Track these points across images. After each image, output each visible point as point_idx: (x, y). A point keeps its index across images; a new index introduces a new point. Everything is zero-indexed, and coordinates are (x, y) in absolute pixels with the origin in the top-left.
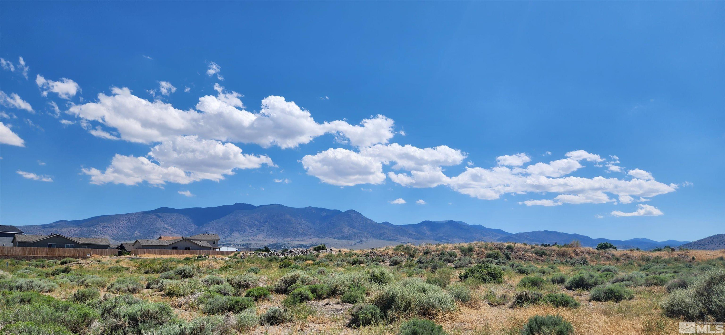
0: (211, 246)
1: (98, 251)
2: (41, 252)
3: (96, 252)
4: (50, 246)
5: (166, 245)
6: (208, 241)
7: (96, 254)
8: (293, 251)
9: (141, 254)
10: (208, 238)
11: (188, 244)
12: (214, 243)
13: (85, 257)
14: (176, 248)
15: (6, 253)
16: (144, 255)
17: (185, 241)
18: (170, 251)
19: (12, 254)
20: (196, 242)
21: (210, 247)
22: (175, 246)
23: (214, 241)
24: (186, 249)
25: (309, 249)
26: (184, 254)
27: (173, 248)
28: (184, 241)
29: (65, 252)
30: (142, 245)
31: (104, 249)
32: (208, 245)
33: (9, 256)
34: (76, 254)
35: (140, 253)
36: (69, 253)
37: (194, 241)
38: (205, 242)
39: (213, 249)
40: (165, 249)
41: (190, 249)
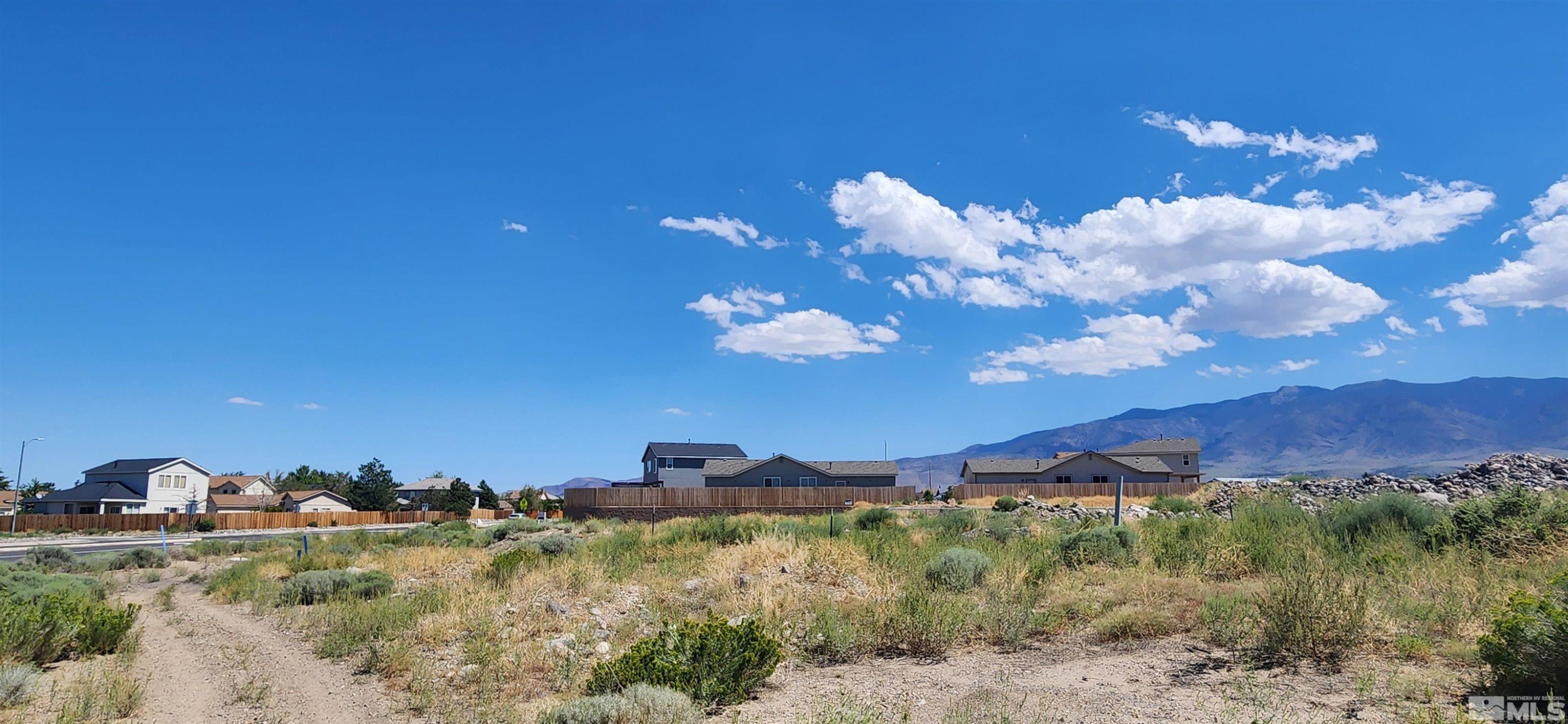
0: (1171, 471)
1: (869, 493)
2: (746, 497)
3: (865, 495)
4: (768, 483)
5: (1039, 470)
6: (1160, 455)
7: (865, 500)
9: (972, 497)
10: (1165, 450)
11: (1100, 468)
12: (1186, 463)
13: (841, 508)
14: (1068, 480)
15: (680, 501)
16: (978, 501)
17: (1090, 459)
18: (1048, 486)
19: (692, 504)
20: (1124, 460)
21: (1168, 474)
22: (1063, 473)
23: (1186, 457)
24: (1096, 480)
26: (1089, 495)
27: (1059, 480)
28: (1087, 457)
29: (798, 497)
30: (976, 474)
31: (881, 488)
32: (1160, 466)
33: (686, 508)
34: (820, 500)
35: (969, 495)
36: (805, 497)
37: (1114, 458)
38: (1151, 458)
39: (1180, 478)
40: (1035, 482)
41: (1107, 482)
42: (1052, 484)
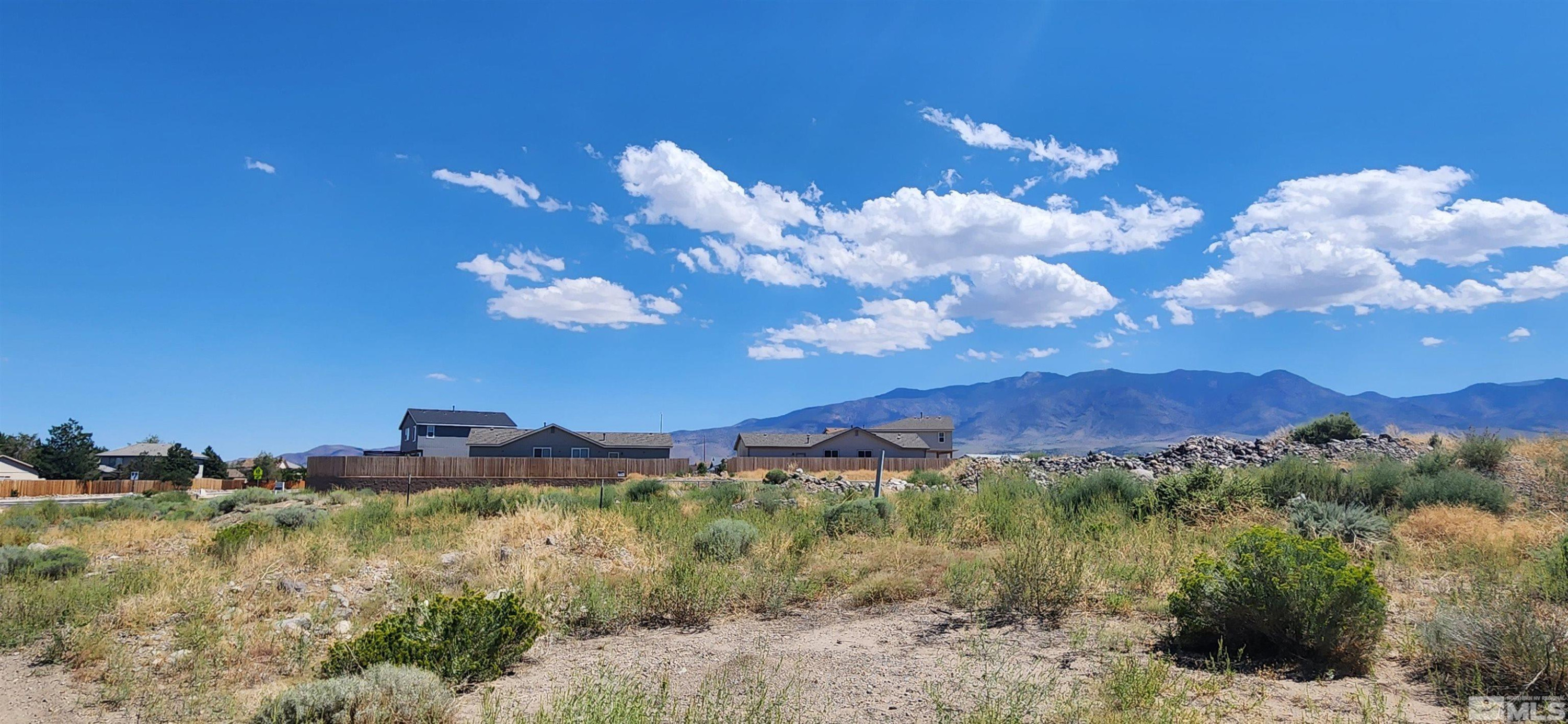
0: (928, 447)
1: (643, 464)
2: (514, 468)
3: (638, 465)
4: (538, 453)
5: (809, 445)
6: (919, 432)
7: (638, 472)
8: (1191, 446)
9: (745, 470)
11: (863, 443)
12: (942, 440)
13: (613, 480)
14: (835, 454)
15: (441, 471)
16: (750, 473)
17: (857, 435)
18: (817, 460)
19: (455, 474)
20: (886, 437)
21: (925, 450)
22: (831, 447)
23: (942, 435)
24: (861, 454)
25: (1271, 438)
26: (853, 469)
27: (827, 454)
28: (854, 433)
29: (569, 468)
30: (749, 447)
31: (655, 460)
32: (920, 443)
33: (447, 479)
34: (592, 472)
35: (742, 468)
36: (576, 469)
37: (878, 435)
38: (911, 434)
39: (935, 454)
40: (805, 456)
41: (870, 456)
42: (820, 458)
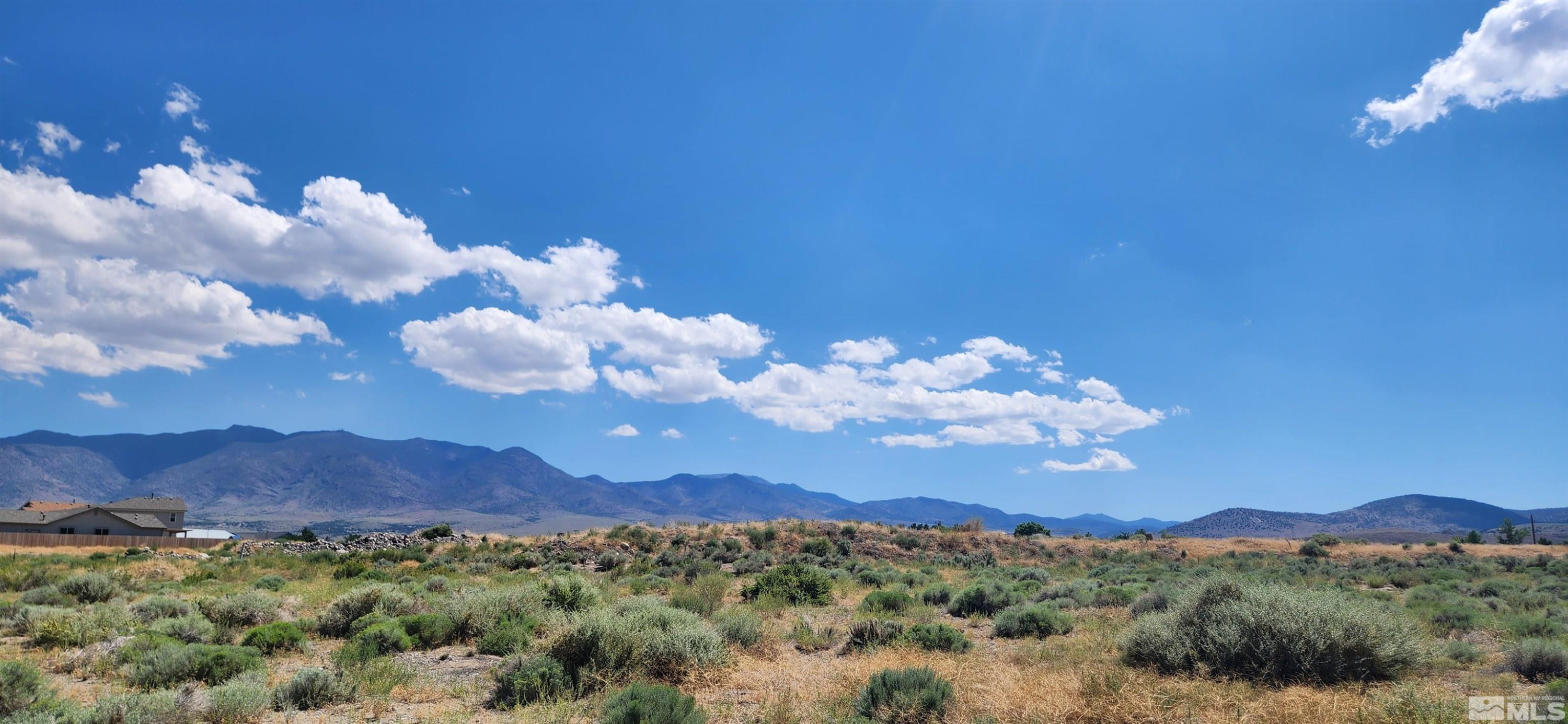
0: (164, 527)
5: (45, 522)
6: (156, 513)
8: (371, 538)
10: (155, 508)
11: (102, 522)
12: (173, 520)
14: (71, 531)
17: (96, 514)
18: (54, 536)
20: (124, 516)
21: (162, 530)
22: (68, 524)
23: (173, 515)
24: (98, 532)
25: (412, 535)
26: (90, 545)
27: (63, 531)
28: (93, 513)
32: (157, 523)
37: (118, 515)
38: (148, 516)
39: (168, 533)
40: (39, 532)
41: (107, 534)
42: (57, 535)
